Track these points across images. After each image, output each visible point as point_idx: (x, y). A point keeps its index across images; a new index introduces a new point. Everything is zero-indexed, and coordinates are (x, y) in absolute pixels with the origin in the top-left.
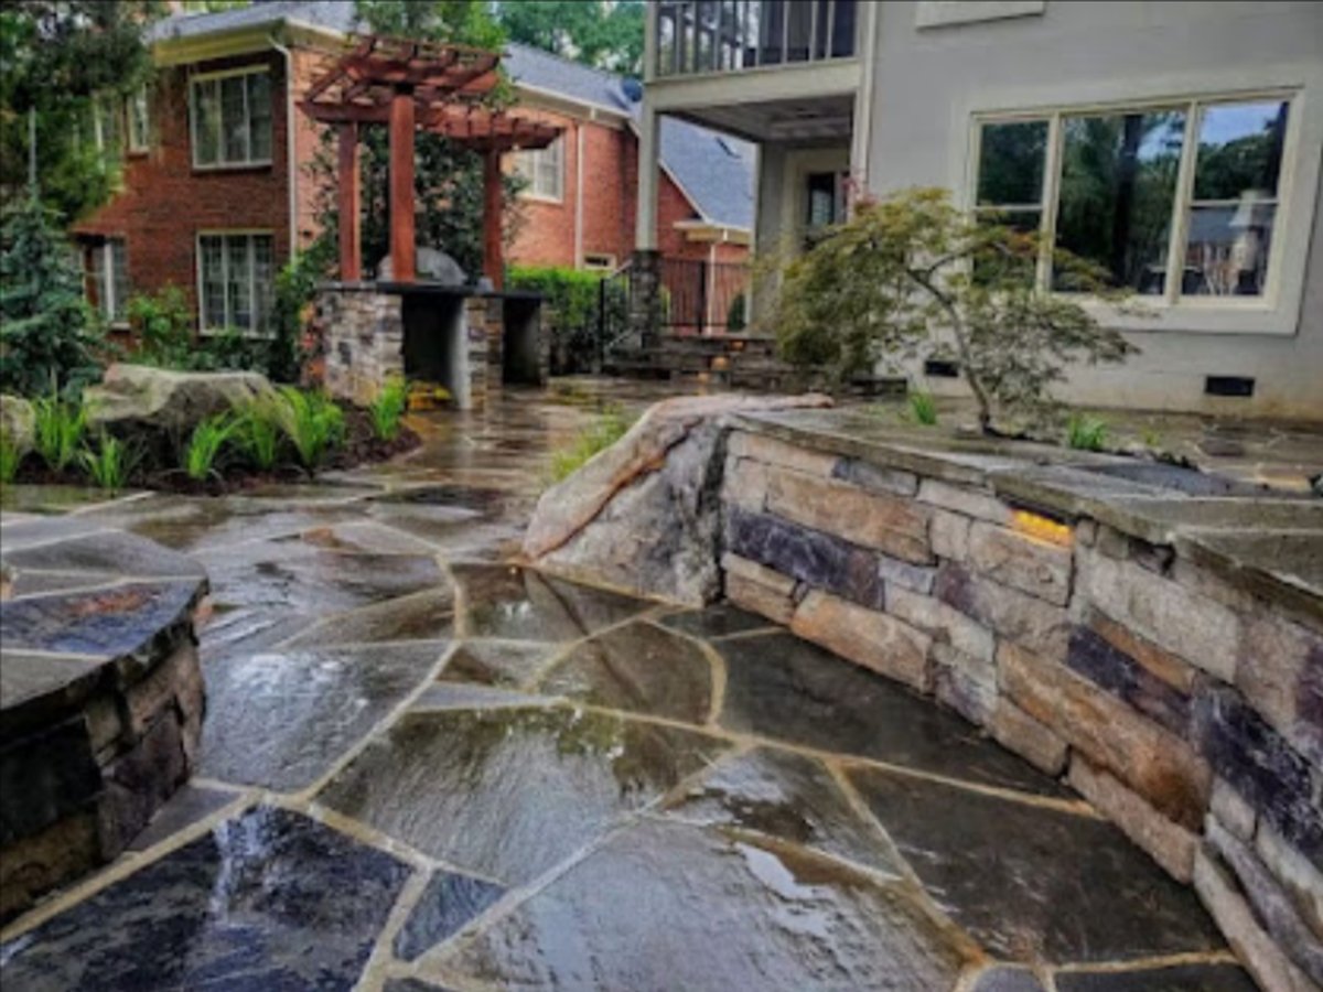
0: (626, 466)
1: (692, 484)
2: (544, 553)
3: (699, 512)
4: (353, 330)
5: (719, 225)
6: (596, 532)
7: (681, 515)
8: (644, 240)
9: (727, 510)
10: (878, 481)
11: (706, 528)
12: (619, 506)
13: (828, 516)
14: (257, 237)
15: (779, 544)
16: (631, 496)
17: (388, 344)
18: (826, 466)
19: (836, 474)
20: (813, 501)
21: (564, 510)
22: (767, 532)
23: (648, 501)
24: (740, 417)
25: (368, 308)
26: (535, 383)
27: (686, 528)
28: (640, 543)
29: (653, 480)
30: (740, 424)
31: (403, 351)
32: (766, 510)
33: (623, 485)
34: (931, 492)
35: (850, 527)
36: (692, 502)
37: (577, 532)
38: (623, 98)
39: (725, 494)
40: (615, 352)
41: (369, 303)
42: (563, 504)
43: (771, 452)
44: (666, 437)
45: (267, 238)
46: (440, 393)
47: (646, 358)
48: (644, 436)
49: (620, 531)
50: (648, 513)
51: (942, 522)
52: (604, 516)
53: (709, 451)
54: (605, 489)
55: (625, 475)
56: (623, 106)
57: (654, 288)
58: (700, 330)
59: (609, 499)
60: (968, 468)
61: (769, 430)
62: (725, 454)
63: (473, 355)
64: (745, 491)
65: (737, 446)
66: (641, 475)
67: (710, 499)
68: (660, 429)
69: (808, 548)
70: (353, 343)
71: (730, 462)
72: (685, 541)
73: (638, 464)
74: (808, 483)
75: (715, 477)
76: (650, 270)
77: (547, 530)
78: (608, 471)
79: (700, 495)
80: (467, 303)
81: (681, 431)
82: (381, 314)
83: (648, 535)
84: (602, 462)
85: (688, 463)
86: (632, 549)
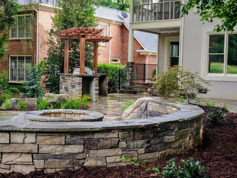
0: (135, 106)
1: (144, 108)
2: (125, 118)
3: (145, 111)
4: (69, 84)
5: (149, 51)
6: (132, 114)
7: (142, 112)
8: (130, 60)
9: (148, 111)
10: (163, 106)
11: (146, 113)
12: (134, 111)
13: (158, 110)
14: (27, 57)
15: (154, 114)
16: (136, 110)
17: (79, 88)
18: (158, 105)
19: (159, 106)
20: (157, 109)
21: (127, 112)
22: (152, 113)
23: (138, 110)
24: (149, 100)
25: (74, 80)
26: (105, 95)
27: (143, 113)
28: (137, 115)
29: (139, 108)
30: (149, 101)
31: (82, 89)
32: (152, 110)
33: (135, 108)
34: (167, 107)
35: (161, 111)
36: (144, 110)
37: (129, 115)
38: (122, 17)
39: (148, 109)
40: (123, 87)
41: (75, 79)
42: (127, 111)
43: (153, 104)
44: (141, 102)
45: (29, 57)
46: (89, 98)
47: (131, 89)
48: (138, 102)
49: (135, 114)
50: (138, 112)
51: (168, 109)
52: (133, 112)
53: (146, 104)
54: (132, 109)
55: (135, 107)
56: (122, 19)
57: (132, 71)
58: (144, 81)
59: (134, 110)
60: (169, 104)
61: (152, 101)
62: (148, 104)
63: (96, 90)
64: (150, 108)
65: (149, 103)
66: (138, 107)
67: (146, 110)
68: (140, 101)
69: (157, 114)
70: (69, 87)
71: (148, 105)
72: (143, 115)
73: (137, 106)
74: (156, 107)
75: (146, 107)
76: (131, 67)
77: (125, 115)
78: (133, 107)
79: (145, 109)
80: (95, 79)
81: (142, 102)
82: (78, 81)
83: (139, 114)
84: (132, 106)
85: (143, 105)
86: (136, 116)
